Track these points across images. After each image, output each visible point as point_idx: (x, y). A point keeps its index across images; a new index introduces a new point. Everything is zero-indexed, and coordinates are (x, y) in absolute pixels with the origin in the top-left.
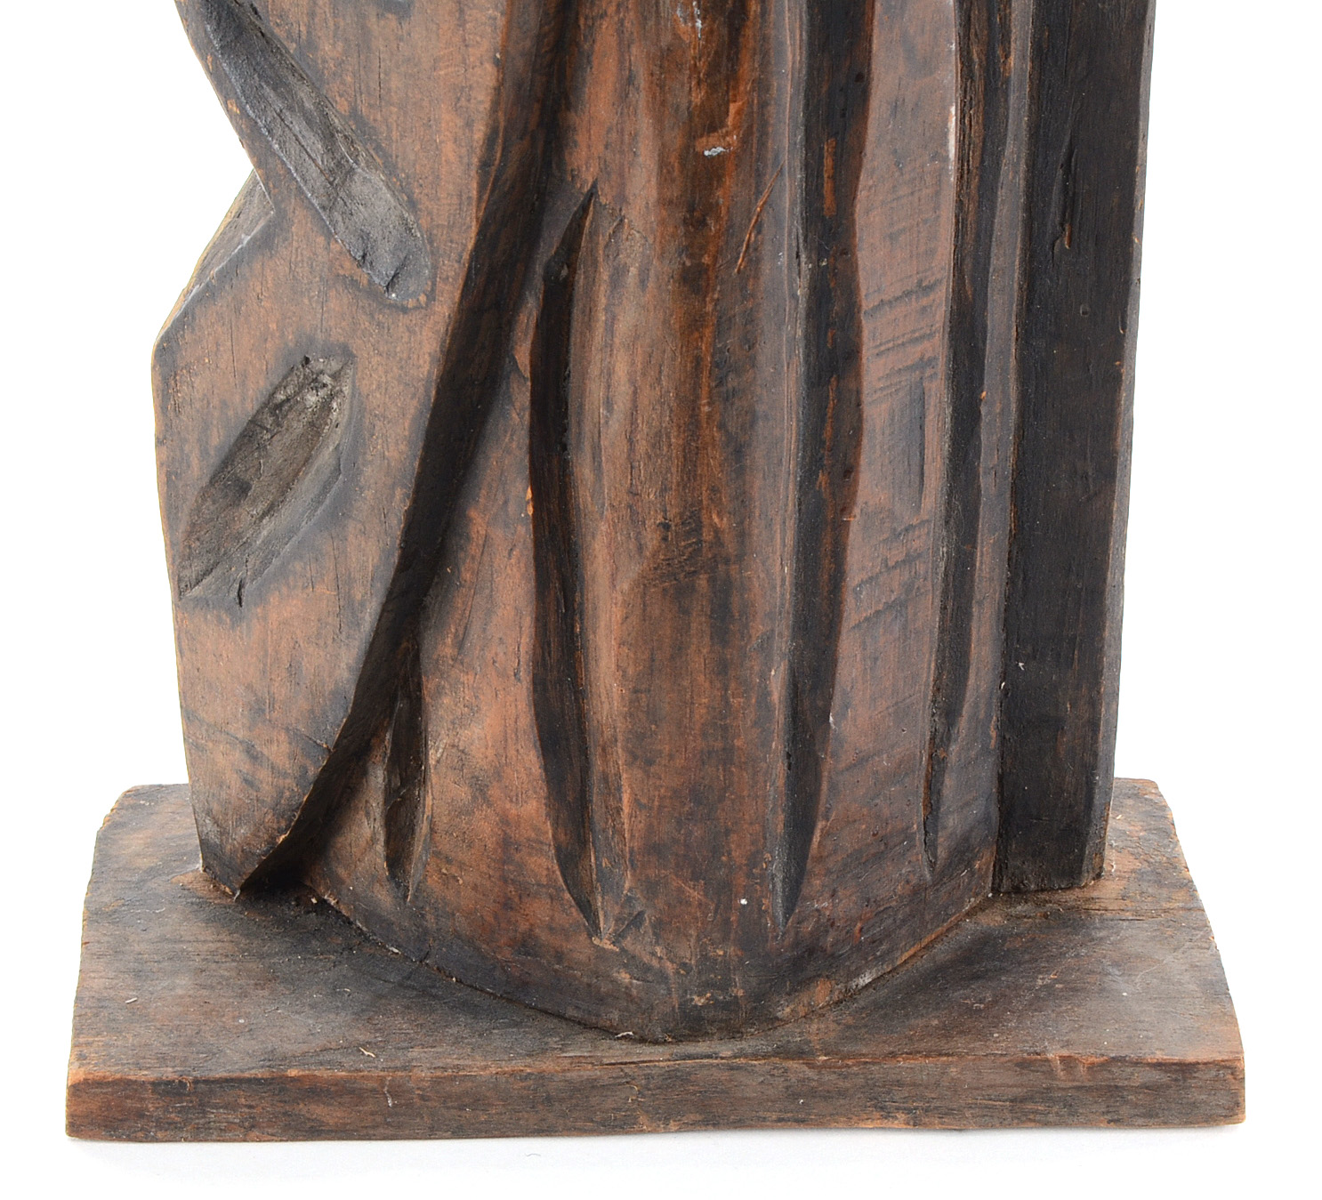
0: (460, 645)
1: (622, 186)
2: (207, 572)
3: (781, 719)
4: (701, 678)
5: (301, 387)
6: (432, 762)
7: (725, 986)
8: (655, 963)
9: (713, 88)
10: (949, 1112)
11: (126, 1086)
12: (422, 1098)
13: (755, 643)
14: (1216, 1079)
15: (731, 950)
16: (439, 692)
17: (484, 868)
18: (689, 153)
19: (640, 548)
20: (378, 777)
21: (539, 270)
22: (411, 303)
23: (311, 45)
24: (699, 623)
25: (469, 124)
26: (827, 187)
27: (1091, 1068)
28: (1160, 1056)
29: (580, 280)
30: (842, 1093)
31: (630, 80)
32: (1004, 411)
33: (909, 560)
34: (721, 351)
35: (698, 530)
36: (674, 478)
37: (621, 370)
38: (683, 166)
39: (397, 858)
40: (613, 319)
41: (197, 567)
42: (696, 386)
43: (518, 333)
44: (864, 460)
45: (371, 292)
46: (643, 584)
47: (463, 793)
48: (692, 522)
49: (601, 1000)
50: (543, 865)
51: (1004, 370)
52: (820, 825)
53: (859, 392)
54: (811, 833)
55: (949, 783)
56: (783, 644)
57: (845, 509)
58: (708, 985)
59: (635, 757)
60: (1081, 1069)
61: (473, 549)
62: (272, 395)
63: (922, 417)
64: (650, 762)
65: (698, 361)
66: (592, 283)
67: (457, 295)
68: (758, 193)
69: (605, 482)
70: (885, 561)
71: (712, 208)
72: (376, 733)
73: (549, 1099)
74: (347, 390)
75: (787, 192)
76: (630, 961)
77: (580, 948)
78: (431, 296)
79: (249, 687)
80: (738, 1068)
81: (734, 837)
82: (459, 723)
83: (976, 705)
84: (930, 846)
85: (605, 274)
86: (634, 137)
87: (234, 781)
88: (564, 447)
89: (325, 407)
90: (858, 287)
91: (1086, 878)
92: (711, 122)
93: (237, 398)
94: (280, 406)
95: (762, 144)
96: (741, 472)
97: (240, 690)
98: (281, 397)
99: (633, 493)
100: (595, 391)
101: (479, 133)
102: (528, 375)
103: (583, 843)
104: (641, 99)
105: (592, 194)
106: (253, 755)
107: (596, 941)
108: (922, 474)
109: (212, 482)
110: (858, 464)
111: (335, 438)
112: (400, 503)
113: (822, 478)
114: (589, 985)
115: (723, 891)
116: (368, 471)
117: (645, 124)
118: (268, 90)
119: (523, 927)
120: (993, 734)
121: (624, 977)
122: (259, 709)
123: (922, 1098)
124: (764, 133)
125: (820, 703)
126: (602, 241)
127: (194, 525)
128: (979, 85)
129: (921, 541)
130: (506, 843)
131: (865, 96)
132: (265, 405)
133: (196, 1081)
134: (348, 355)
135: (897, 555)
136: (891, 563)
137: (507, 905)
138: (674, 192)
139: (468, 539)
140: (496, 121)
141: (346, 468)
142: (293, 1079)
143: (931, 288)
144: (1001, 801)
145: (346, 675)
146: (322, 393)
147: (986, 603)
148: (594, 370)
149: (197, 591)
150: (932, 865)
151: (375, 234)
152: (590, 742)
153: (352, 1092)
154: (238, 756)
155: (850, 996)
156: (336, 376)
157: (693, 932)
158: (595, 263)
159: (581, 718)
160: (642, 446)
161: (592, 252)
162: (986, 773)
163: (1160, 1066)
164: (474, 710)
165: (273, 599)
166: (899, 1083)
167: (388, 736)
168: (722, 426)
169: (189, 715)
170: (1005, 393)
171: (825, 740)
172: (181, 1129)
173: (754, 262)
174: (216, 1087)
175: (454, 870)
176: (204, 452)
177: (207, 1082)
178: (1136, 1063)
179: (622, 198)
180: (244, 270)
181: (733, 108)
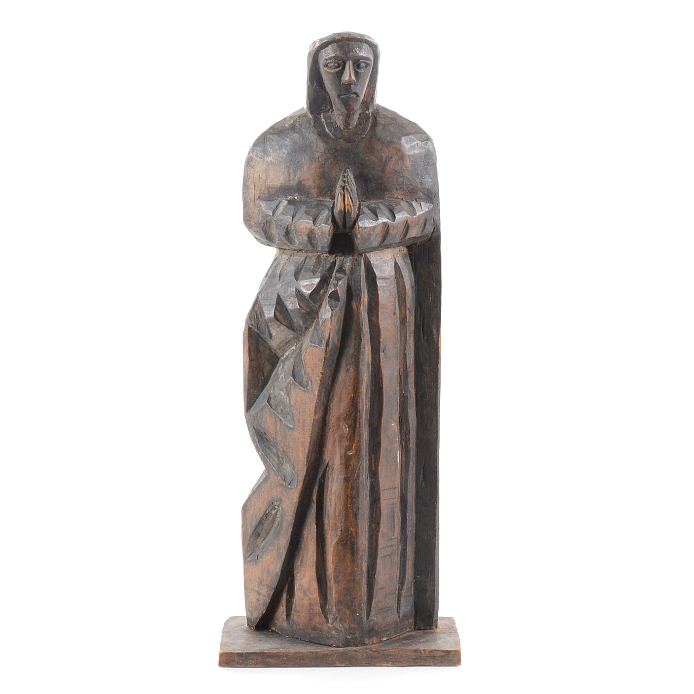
0: (302, 562)
1: (333, 462)
2: (251, 555)
3: (366, 575)
4: (349, 563)
5: (271, 509)
6: (296, 589)
7: (354, 634)
8: (340, 628)
9: (350, 441)
10: (400, 662)
11: (231, 654)
12: (292, 657)
13: (360, 556)
14: (455, 654)
15: (355, 626)
16: (297, 573)
17: (306, 612)
18: (345, 454)
19: (337, 535)
20: (285, 596)
21: (318, 480)
22: (293, 487)
23: (275, 438)
24: (348, 551)
25: (305, 449)
26: (373, 464)
27: (429, 652)
28: (443, 649)
29: (326, 482)
30: (378, 657)
31: (335, 441)
32: (412, 519)
33: (391, 546)
34: (352, 494)
35: (348, 531)
36: (343, 521)
37: (333, 499)
38: (345, 457)
39: (288, 615)
40: (331, 489)
41: (249, 554)
42: (347, 500)
43: (314, 494)
44: (381, 522)
45: (286, 487)
46: (337, 543)
47: (302, 595)
48: (347, 530)
49: (329, 638)
50: (318, 608)
51: (412, 510)
52: (374, 600)
53: (380, 507)
54: (372, 602)
55: (402, 599)
56: (365, 558)
57: (378, 531)
58: (351, 634)
59: (336, 581)
60: (427, 652)
61: (305, 540)
62: (266, 512)
63: (394, 515)
64: (338, 582)
65: (348, 496)
66: (328, 482)
67: (302, 484)
68: (359, 462)
69: (330, 522)
70: (387, 545)
71: (350, 465)
72: (284, 586)
73: (318, 658)
74: (280, 509)
75: (365, 463)
76: (335, 628)
77: (325, 627)
78: (297, 485)
79: (259, 578)
80: (357, 651)
81: (356, 599)
82: (301, 579)
83: (408, 582)
84: (398, 612)
85: (330, 480)
86: (336, 451)
87: (254, 600)
88: (323, 517)
89: (276, 514)
90: (379, 485)
91: (434, 627)
92: (350, 449)
93: (259, 514)
94: (267, 514)
95: (360, 453)
96: (356, 519)
97: (257, 579)
98: (267, 512)
99: (335, 524)
100: (328, 504)
101: (307, 451)
102: (315, 501)
103: (326, 603)
104: (337, 444)
105: (328, 464)
106: (259, 594)
107: (328, 625)
108: (394, 528)
109: (253, 534)
110: (380, 522)
111: (278, 520)
112: (290, 530)
113: (373, 525)
114: (327, 636)
115: (354, 612)
116: (284, 524)
117: (338, 449)
118: (267, 449)
119: (314, 624)
120: (413, 591)
121: (334, 633)
122: (260, 583)
123: (395, 658)
124: (360, 451)
125: (373, 573)
126: (330, 473)
127: (248, 544)
128: (404, 450)
129: (394, 542)
130: (310, 605)
131: (380, 447)
132: (264, 514)
133: (246, 653)
134: (281, 500)
135: (389, 544)
136: (388, 545)
137: (310, 619)
138: (343, 462)
139: (304, 538)
140: (310, 449)
141: (280, 524)
142: (266, 653)
143: (395, 488)
144: (415, 608)
145: (278, 570)
146: (276, 510)
147: (410, 561)
148: (328, 500)
149: (249, 559)
150: (399, 617)
151: (287, 475)
152: (327, 580)
153: (277, 656)
154: (256, 594)
155: (381, 642)
156: (278, 506)
157: (347, 621)
158: (329, 478)
159: (326, 575)
160: (337, 514)
161: (328, 476)
162: (411, 600)
163: (443, 651)
164: (304, 576)
165: (264, 556)
166: (390, 655)
167: (287, 586)
168: (352, 509)
169: (246, 588)
170: (412, 515)
171: (375, 581)
172: (242, 665)
173: (358, 477)
174: (249, 654)
175: (300, 614)
176: (251, 527)
177: (248, 653)
178: (438, 651)
179: (333, 464)
180: (261, 487)
181: (354, 445)
